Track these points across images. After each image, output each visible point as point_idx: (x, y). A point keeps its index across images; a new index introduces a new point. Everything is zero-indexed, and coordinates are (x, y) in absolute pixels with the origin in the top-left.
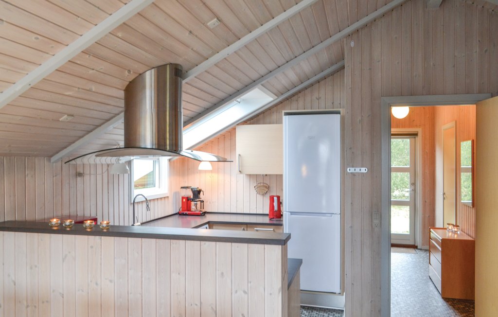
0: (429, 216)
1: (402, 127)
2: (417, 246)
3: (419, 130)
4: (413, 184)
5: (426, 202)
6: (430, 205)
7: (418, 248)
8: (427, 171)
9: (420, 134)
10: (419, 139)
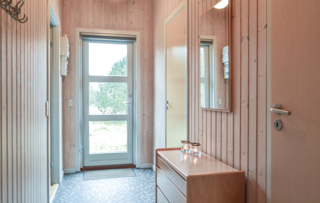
0: (147, 131)
1: (119, 29)
2: (135, 165)
3: (137, 34)
4: (132, 96)
5: (144, 114)
6: (149, 118)
7: (137, 167)
8: (146, 81)
9: (138, 39)
10: (137, 44)
